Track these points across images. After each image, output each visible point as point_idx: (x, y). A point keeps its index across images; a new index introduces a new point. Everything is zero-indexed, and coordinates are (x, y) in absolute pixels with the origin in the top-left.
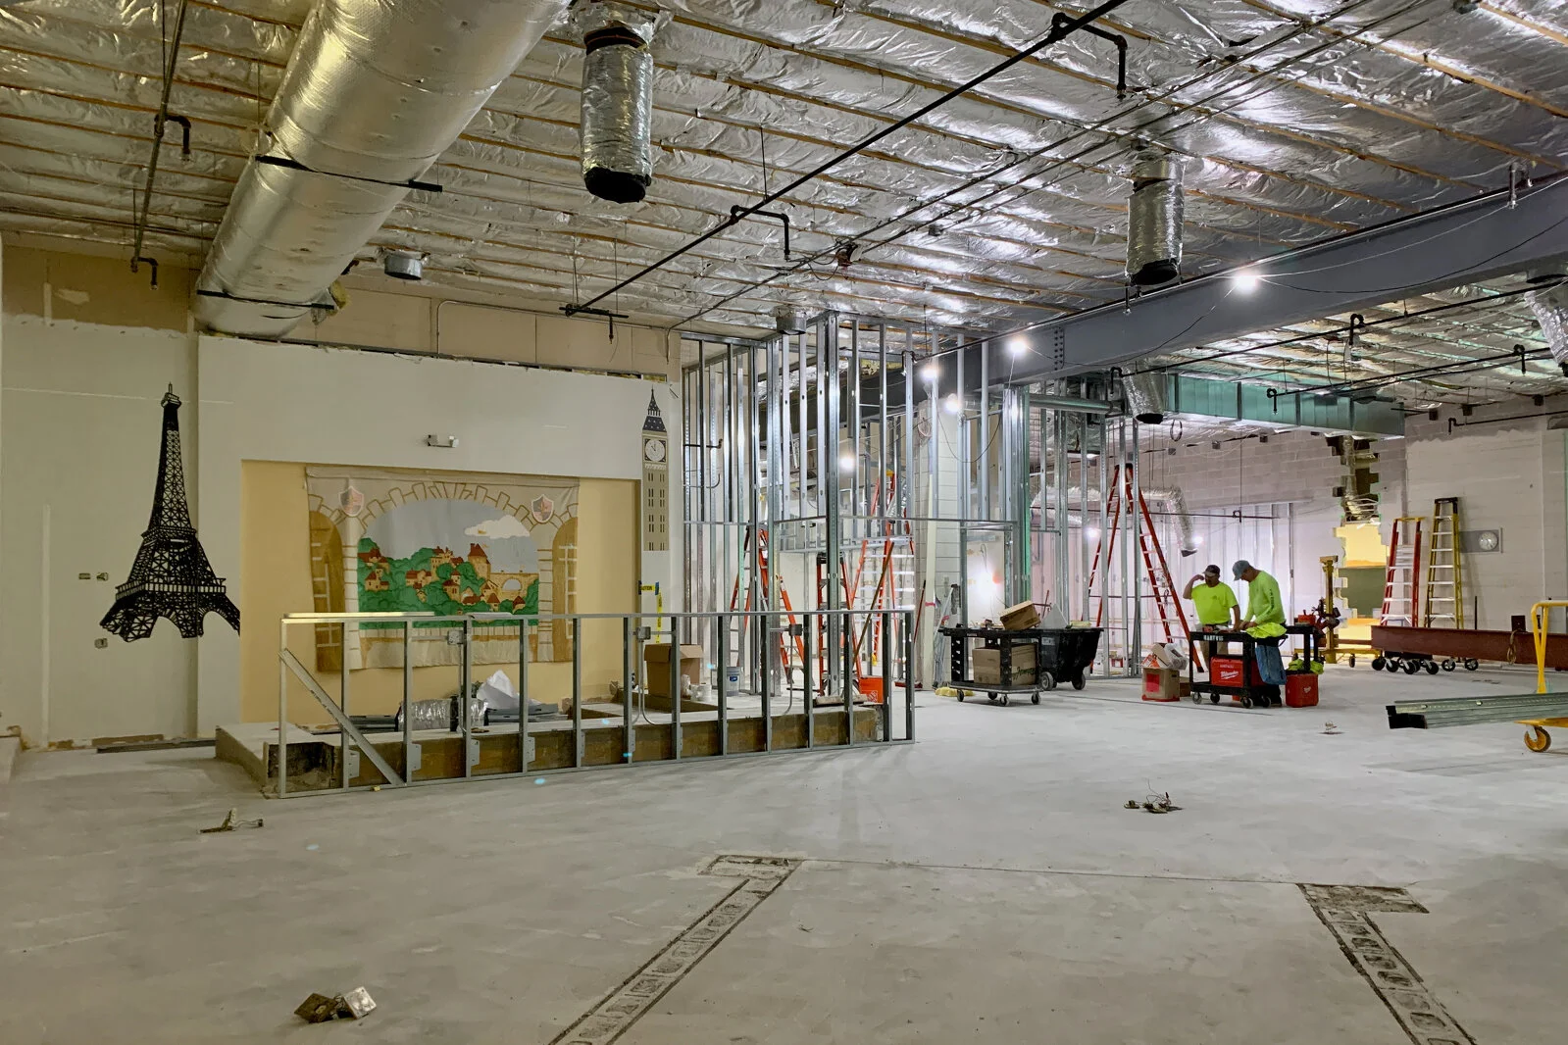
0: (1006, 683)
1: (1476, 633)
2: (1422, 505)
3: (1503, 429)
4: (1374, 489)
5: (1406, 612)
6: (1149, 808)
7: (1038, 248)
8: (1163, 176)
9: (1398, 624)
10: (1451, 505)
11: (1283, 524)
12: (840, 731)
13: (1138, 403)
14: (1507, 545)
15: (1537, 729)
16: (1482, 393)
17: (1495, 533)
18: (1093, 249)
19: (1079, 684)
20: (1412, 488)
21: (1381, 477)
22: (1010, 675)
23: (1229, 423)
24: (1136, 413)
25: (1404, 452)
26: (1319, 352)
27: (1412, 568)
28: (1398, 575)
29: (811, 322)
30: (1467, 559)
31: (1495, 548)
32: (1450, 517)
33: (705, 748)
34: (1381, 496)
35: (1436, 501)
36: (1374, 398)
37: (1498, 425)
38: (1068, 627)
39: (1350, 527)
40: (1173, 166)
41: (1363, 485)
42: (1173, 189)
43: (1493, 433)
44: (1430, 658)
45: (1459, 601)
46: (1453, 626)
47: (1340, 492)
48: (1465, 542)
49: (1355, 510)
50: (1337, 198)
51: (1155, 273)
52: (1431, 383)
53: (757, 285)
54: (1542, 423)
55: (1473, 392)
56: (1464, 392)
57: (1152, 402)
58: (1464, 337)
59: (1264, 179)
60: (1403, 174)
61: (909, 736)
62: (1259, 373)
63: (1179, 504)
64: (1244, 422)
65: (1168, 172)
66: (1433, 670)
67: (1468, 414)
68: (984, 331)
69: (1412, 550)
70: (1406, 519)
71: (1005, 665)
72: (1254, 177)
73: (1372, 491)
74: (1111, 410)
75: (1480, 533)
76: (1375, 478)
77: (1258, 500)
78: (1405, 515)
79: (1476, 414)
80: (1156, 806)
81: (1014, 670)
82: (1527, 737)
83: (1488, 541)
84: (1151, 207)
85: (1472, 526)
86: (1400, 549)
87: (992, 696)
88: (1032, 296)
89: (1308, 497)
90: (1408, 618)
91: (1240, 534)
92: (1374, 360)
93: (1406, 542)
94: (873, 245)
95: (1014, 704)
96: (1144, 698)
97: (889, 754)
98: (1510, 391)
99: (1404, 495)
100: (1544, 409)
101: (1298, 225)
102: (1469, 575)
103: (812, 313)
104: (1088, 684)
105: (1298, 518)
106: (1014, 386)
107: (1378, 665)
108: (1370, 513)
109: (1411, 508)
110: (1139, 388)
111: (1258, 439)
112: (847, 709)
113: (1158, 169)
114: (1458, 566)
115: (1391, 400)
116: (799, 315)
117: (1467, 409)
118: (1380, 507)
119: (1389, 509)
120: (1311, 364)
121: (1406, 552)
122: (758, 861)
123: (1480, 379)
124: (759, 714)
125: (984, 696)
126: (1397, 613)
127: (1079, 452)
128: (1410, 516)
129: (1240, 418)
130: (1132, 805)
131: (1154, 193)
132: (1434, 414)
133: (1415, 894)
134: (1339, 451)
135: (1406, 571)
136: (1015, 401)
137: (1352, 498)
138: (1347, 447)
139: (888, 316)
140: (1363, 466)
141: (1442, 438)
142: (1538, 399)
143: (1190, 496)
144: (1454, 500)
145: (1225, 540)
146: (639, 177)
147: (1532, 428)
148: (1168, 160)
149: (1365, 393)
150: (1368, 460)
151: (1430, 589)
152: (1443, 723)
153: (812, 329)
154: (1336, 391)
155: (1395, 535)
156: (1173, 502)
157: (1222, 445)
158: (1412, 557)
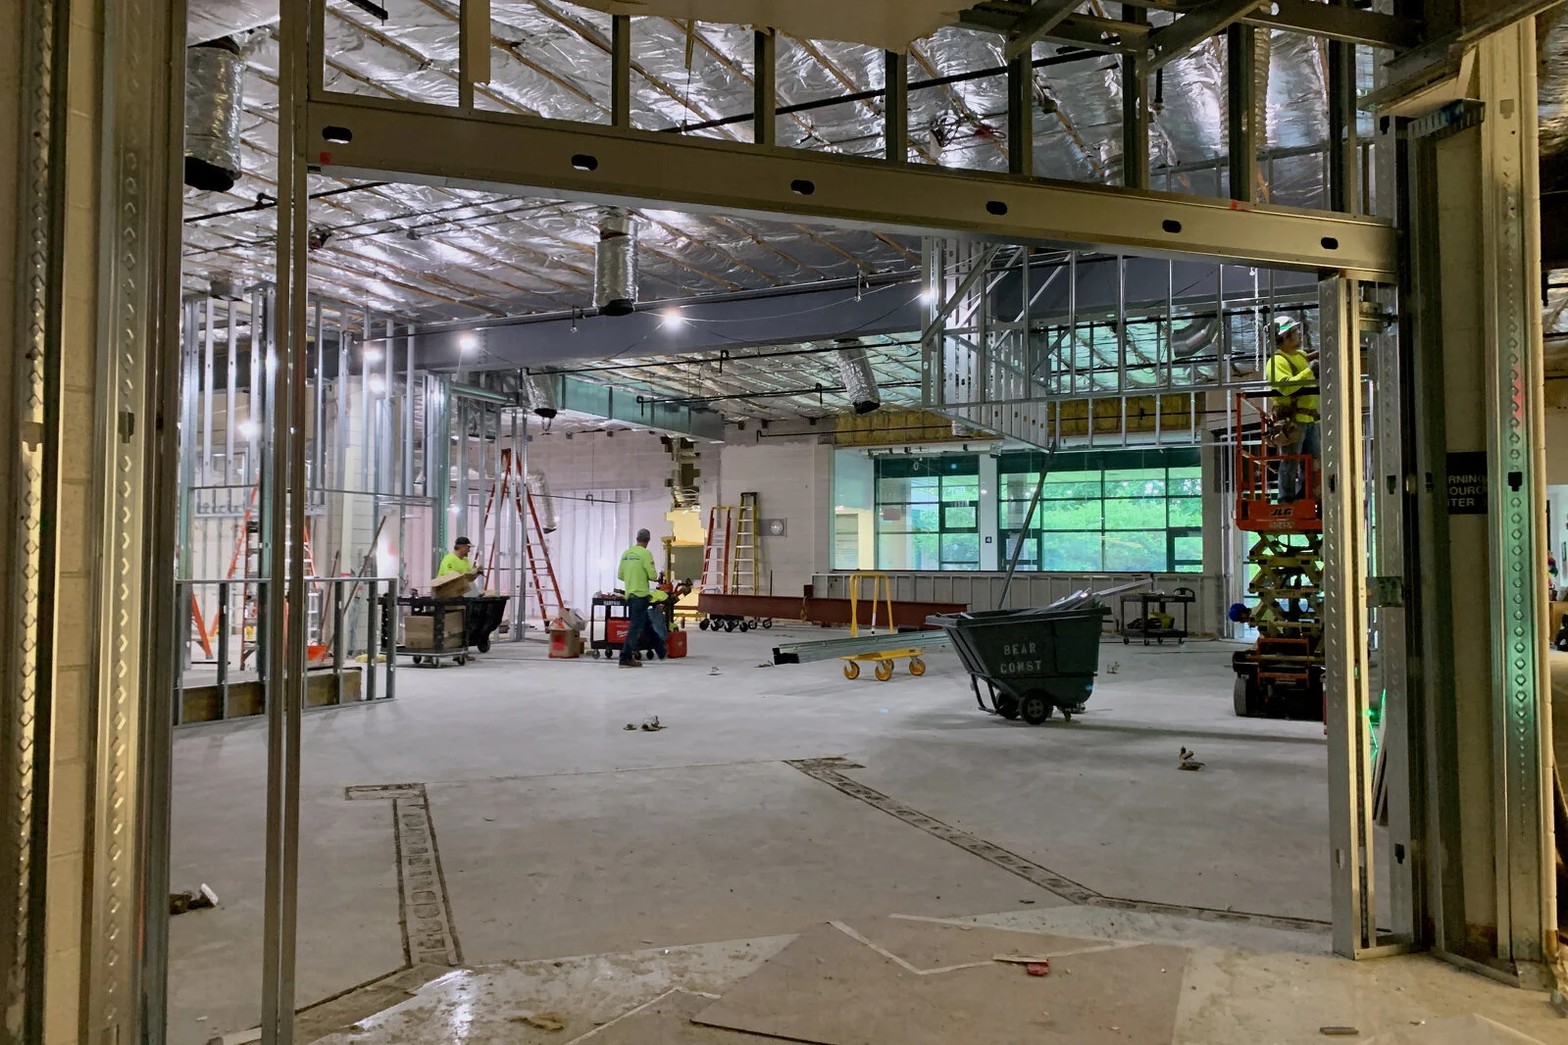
0: (438, 646)
1: (771, 598)
2: (732, 499)
3: (789, 441)
4: (696, 482)
5: (718, 582)
6: (645, 727)
7: (494, 262)
8: (624, 231)
9: (712, 592)
10: (752, 498)
11: (624, 508)
12: (329, 692)
13: (536, 396)
14: (789, 531)
15: (852, 663)
16: (779, 412)
17: (782, 522)
18: (544, 271)
19: (484, 647)
20: (725, 482)
21: (703, 472)
22: (443, 639)
23: (602, 421)
24: (534, 406)
25: (719, 454)
26: (678, 371)
27: (724, 548)
28: (714, 553)
29: (247, 290)
30: (762, 541)
31: (782, 533)
32: (751, 509)
33: (204, 714)
34: (702, 488)
35: (742, 495)
36: (707, 409)
37: (786, 438)
38: (481, 596)
39: (677, 512)
40: (631, 223)
41: (687, 480)
42: (631, 243)
43: (781, 444)
44: (742, 619)
45: (757, 574)
46: (752, 593)
47: (669, 483)
48: (761, 528)
49: (680, 498)
50: (732, 266)
51: (617, 308)
52: (747, 402)
53: (206, 251)
54: (815, 439)
55: (773, 412)
56: (767, 410)
57: (549, 398)
58: (779, 372)
59: (689, 244)
60: (780, 258)
61: (390, 695)
62: (628, 381)
63: (543, 487)
64: (614, 421)
65: (627, 228)
66: (744, 629)
67: (766, 428)
68: (411, 321)
69: (725, 533)
70: (720, 507)
71: (438, 630)
72: (682, 242)
73: (695, 484)
74: (509, 401)
75: (771, 521)
76: (697, 473)
77: (604, 485)
78: (719, 505)
79: (772, 429)
80: (649, 725)
81: (446, 635)
82: (846, 669)
83: (776, 528)
84: (616, 256)
85: (766, 516)
86: (716, 532)
87: (417, 660)
88: (471, 298)
89: (645, 486)
90: (721, 587)
91: (588, 515)
92: (714, 381)
93: (719, 526)
94: (347, 236)
95: (444, 666)
96: (551, 656)
97: (382, 710)
98: (796, 413)
99: (719, 488)
100: (815, 429)
101: (699, 278)
102: (764, 555)
103: (250, 283)
104: (492, 647)
105: (636, 505)
106: (435, 373)
107: (704, 626)
108: (692, 502)
109: (723, 499)
110: (537, 385)
111: (605, 433)
112: (335, 671)
113: (621, 224)
114: (756, 547)
115: (717, 412)
116: (238, 282)
117: (765, 423)
118: (701, 497)
119: (707, 499)
120: (669, 379)
121: (720, 534)
122: (385, 788)
123: (779, 402)
124: (214, 683)
125: (409, 660)
126: (712, 583)
127: (477, 436)
128: (723, 505)
129: (611, 418)
130: (630, 727)
131: (617, 244)
132: (741, 426)
133: (851, 759)
134: (670, 449)
135: (719, 550)
136: (437, 385)
137: (678, 488)
138: (676, 446)
139: (326, 294)
140: (688, 462)
141: (752, 445)
142: (813, 421)
143: (554, 479)
144: (754, 494)
145: (575, 522)
146: (232, 172)
147: (807, 441)
148: (630, 219)
149: (699, 405)
150: (690, 457)
151: (736, 565)
152: (809, 659)
153: (247, 298)
154: (679, 401)
155: (712, 520)
156: (538, 485)
157: (576, 437)
158: (724, 538)
